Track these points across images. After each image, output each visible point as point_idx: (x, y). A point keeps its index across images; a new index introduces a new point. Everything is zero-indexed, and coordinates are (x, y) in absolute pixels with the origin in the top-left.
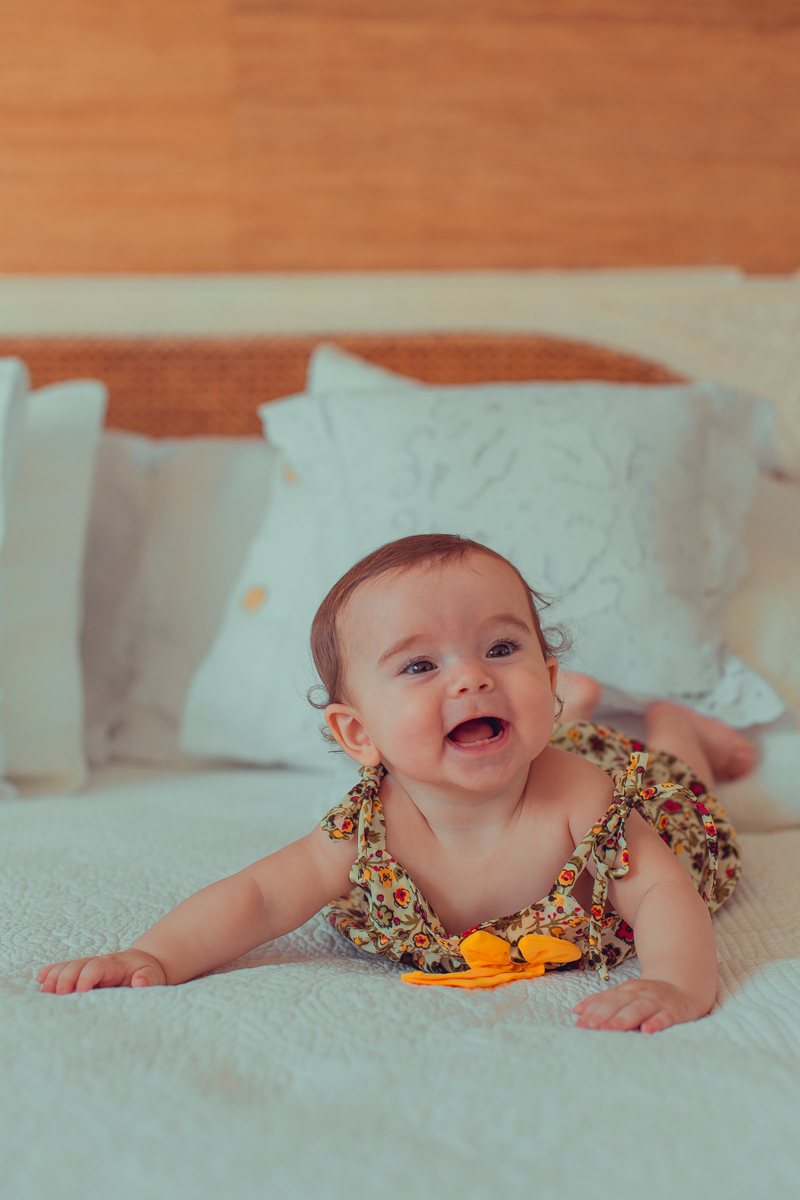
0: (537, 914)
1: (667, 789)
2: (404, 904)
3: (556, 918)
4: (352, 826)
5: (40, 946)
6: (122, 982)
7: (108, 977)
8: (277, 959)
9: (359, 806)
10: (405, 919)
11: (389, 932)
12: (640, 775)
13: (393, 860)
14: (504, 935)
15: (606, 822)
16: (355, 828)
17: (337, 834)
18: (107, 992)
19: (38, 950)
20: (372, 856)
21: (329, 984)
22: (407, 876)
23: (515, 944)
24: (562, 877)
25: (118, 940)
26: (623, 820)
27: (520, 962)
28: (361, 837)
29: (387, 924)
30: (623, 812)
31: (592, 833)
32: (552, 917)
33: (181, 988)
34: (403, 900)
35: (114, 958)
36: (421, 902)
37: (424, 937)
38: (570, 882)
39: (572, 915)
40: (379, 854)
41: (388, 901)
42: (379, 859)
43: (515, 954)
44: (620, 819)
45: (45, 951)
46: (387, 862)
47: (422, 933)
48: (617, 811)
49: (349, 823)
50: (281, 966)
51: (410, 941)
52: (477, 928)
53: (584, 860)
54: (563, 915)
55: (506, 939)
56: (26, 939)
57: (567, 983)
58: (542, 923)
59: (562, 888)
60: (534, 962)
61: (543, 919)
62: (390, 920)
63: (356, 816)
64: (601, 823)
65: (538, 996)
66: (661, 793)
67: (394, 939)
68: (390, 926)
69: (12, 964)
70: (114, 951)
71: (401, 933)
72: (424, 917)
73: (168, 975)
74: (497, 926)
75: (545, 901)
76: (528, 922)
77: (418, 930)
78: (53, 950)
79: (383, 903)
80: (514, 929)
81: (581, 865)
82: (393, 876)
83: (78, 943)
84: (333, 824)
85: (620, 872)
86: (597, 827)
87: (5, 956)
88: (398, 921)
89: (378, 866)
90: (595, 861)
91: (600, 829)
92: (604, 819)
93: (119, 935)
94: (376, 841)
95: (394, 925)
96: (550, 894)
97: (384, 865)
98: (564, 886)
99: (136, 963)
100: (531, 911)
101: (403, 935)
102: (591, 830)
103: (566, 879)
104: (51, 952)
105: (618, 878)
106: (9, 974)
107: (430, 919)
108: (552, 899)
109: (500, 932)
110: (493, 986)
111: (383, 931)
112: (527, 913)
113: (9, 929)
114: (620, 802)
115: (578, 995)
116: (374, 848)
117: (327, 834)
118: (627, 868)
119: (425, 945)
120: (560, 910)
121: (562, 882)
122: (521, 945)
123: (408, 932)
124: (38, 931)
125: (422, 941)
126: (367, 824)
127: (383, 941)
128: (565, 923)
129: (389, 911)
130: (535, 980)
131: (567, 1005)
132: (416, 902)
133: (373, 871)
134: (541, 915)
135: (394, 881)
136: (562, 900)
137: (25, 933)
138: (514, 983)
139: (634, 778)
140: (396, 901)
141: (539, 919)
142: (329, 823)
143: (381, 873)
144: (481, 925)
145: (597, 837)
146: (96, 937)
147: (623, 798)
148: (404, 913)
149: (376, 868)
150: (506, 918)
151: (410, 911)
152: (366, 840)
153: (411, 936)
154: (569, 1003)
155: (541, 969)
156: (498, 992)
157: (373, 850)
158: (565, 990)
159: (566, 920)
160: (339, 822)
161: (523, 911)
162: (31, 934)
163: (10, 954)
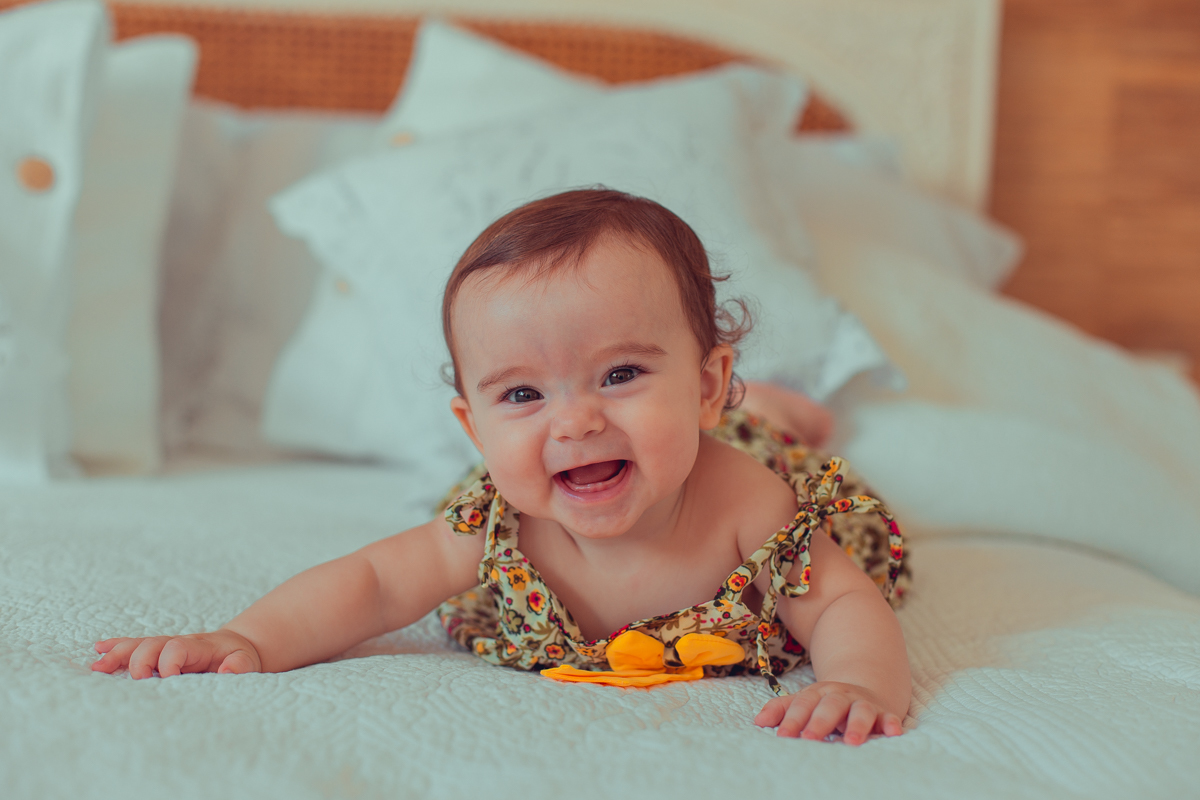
0: (698, 616)
1: (864, 504)
2: (538, 609)
3: (721, 623)
4: (480, 519)
5: (110, 624)
6: (209, 667)
7: (192, 661)
8: (390, 650)
9: (491, 495)
10: (535, 627)
11: (517, 640)
12: (837, 484)
13: (525, 561)
14: (657, 634)
15: (793, 530)
16: (484, 521)
17: (463, 527)
18: (192, 678)
19: (107, 628)
20: (500, 555)
21: (458, 677)
22: (540, 580)
23: (670, 645)
24: (733, 581)
25: (203, 622)
26: (811, 532)
27: (675, 666)
28: (491, 535)
29: (516, 629)
30: (813, 523)
31: (776, 540)
32: (716, 621)
33: (282, 676)
34: (537, 605)
35: (200, 638)
36: (557, 610)
37: (557, 648)
38: (739, 588)
39: (740, 619)
40: (508, 552)
41: (519, 605)
42: (509, 559)
43: (670, 657)
44: (807, 530)
45: (116, 630)
46: (519, 561)
47: (555, 643)
48: (806, 520)
49: (477, 515)
50: (397, 657)
51: (541, 653)
52: (627, 628)
53: (760, 567)
54: (729, 620)
55: (660, 639)
56: (93, 616)
57: (730, 687)
58: (702, 626)
59: (732, 594)
60: (692, 665)
61: (704, 622)
62: (518, 627)
63: (486, 507)
64: (787, 530)
65: (700, 697)
66: (858, 507)
67: (523, 648)
68: (519, 632)
69: (75, 643)
70: (197, 632)
71: (530, 642)
72: (561, 627)
73: (264, 662)
74: (649, 626)
75: (710, 604)
76: (686, 622)
77: (551, 640)
78: (125, 628)
79: (512, 607)
80: (669, 628)
81: (756, 572)
82: (526, 577)
83: (155, 622)
84: (459, 516)
85: (799, 590)
86: (783, 533)
87: (68, 633)
88: (528, 628)
89: (507, 566)
90: (771, 572)
91: (785, 537)
92: (792, 526)
93: (204, 616)
94: (506, 537)
95: (522, 631)
96: (716, 598)
97: (515, 565)
98: (734, 592)
99: (227, 645)
100: (691, 612)
101: (533, 645)
102: (775, 535)
103: (737, 584)
104: (123, 631)
105: (793, 596)
106: (73, 653)
107: (568, 628)
108: (718, 604)
109: (653, 632)
110: (648, 687)
111: (511, 638)
112: (686, 614)
113: (73, 605)
114: (812, 510)
115: (746, 699)
116: (504, 545)
117: (451, 526)
118: (807, 587)
119: (559, 656)
120: (726, 615)
121: (733, 587)
122: (678, 646)
123: (538, 643)
124: (106, 608)
125: (555, 652)
126: (498, 520)
127: (510, 651)
128: (730, 627)
129: (517, 615)
130: (694, 683)
131: (735, 708)
132: (551, 609)
133: (501, 572)
134: (703, 617)
135: (528, 583)
136: (730, 607)
137: (91, 609)
138: (671, 685)
139: (829, 486)
140: (529, 606)
141: (699, 621)
142: (455, 515)
143: (511, 575)
144: (631, 625)
145: (780, 545)
146: (176, 618)
147: (815, 507)
148: (537, 620)
149: (504, 569)
150: (660, 618)
151: (543, 619)
152: (496, 537)
153: (543, 646)
154: (738, 706)
155: (700, 673)
156: (655, 692)
157: (501, 549)
158: (732, 694)
159: (732, 625)
160: (466, 514)
161: (682, 612)
162: (98, 611)
163: (73, 632)
